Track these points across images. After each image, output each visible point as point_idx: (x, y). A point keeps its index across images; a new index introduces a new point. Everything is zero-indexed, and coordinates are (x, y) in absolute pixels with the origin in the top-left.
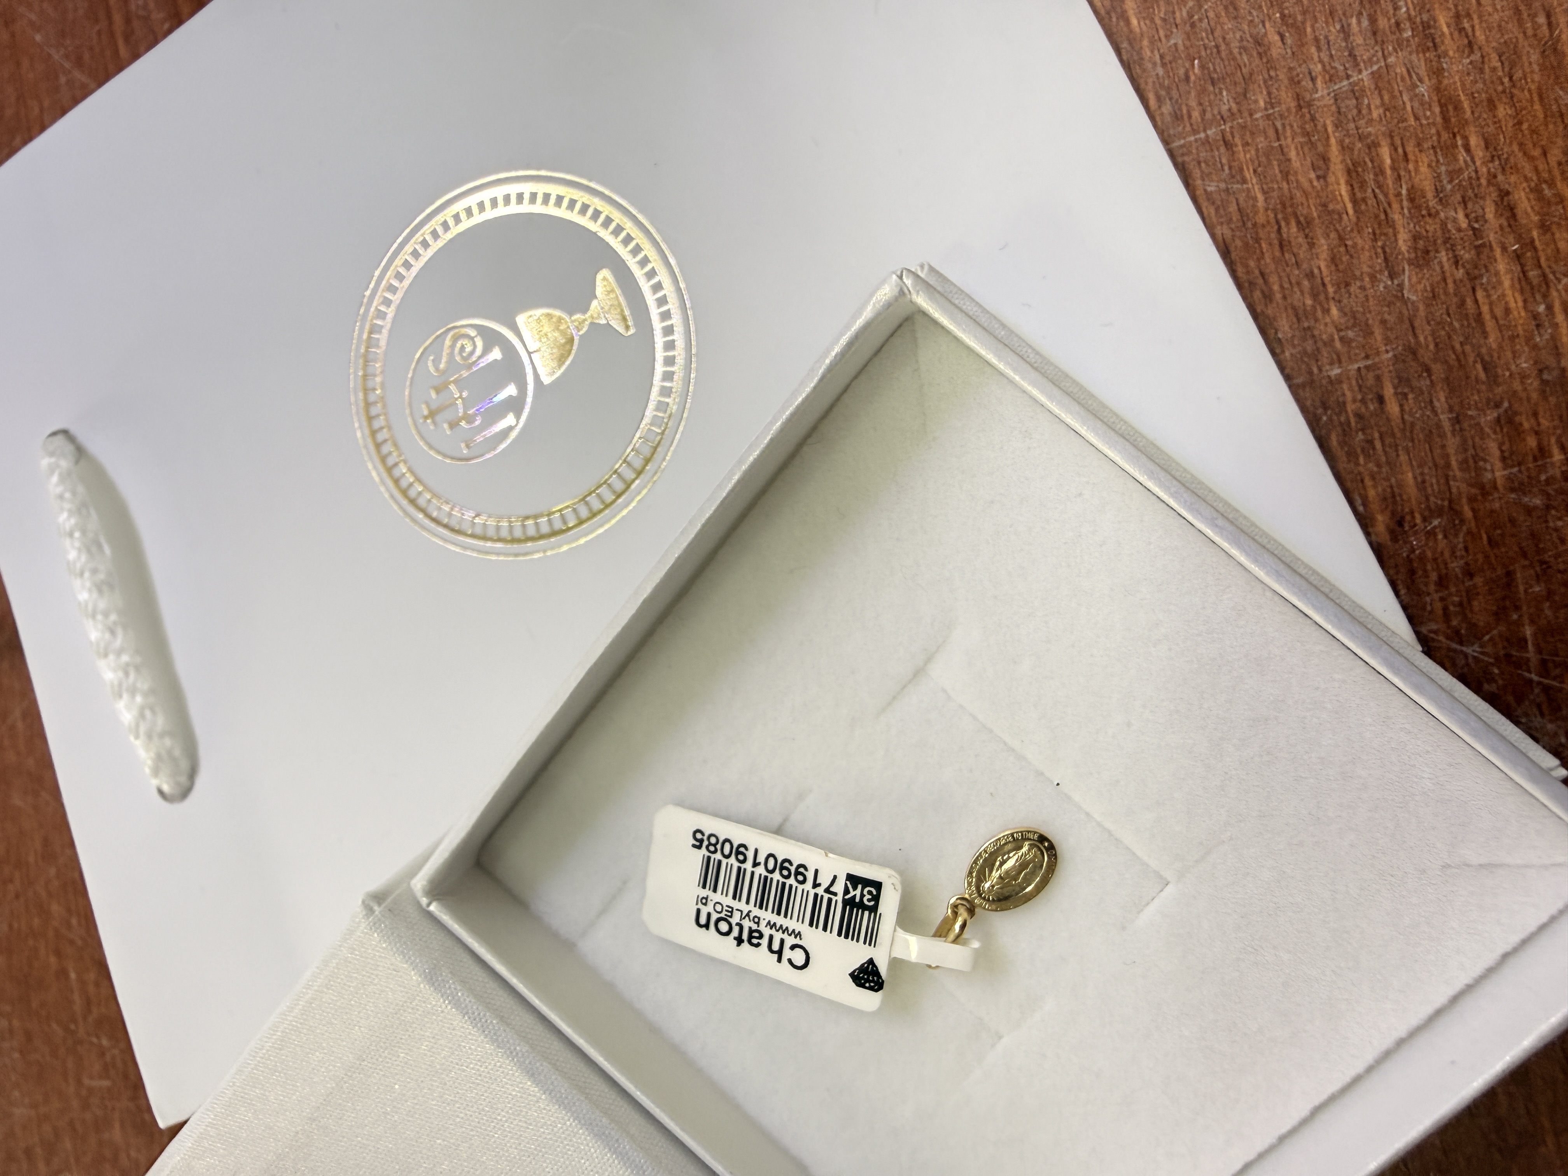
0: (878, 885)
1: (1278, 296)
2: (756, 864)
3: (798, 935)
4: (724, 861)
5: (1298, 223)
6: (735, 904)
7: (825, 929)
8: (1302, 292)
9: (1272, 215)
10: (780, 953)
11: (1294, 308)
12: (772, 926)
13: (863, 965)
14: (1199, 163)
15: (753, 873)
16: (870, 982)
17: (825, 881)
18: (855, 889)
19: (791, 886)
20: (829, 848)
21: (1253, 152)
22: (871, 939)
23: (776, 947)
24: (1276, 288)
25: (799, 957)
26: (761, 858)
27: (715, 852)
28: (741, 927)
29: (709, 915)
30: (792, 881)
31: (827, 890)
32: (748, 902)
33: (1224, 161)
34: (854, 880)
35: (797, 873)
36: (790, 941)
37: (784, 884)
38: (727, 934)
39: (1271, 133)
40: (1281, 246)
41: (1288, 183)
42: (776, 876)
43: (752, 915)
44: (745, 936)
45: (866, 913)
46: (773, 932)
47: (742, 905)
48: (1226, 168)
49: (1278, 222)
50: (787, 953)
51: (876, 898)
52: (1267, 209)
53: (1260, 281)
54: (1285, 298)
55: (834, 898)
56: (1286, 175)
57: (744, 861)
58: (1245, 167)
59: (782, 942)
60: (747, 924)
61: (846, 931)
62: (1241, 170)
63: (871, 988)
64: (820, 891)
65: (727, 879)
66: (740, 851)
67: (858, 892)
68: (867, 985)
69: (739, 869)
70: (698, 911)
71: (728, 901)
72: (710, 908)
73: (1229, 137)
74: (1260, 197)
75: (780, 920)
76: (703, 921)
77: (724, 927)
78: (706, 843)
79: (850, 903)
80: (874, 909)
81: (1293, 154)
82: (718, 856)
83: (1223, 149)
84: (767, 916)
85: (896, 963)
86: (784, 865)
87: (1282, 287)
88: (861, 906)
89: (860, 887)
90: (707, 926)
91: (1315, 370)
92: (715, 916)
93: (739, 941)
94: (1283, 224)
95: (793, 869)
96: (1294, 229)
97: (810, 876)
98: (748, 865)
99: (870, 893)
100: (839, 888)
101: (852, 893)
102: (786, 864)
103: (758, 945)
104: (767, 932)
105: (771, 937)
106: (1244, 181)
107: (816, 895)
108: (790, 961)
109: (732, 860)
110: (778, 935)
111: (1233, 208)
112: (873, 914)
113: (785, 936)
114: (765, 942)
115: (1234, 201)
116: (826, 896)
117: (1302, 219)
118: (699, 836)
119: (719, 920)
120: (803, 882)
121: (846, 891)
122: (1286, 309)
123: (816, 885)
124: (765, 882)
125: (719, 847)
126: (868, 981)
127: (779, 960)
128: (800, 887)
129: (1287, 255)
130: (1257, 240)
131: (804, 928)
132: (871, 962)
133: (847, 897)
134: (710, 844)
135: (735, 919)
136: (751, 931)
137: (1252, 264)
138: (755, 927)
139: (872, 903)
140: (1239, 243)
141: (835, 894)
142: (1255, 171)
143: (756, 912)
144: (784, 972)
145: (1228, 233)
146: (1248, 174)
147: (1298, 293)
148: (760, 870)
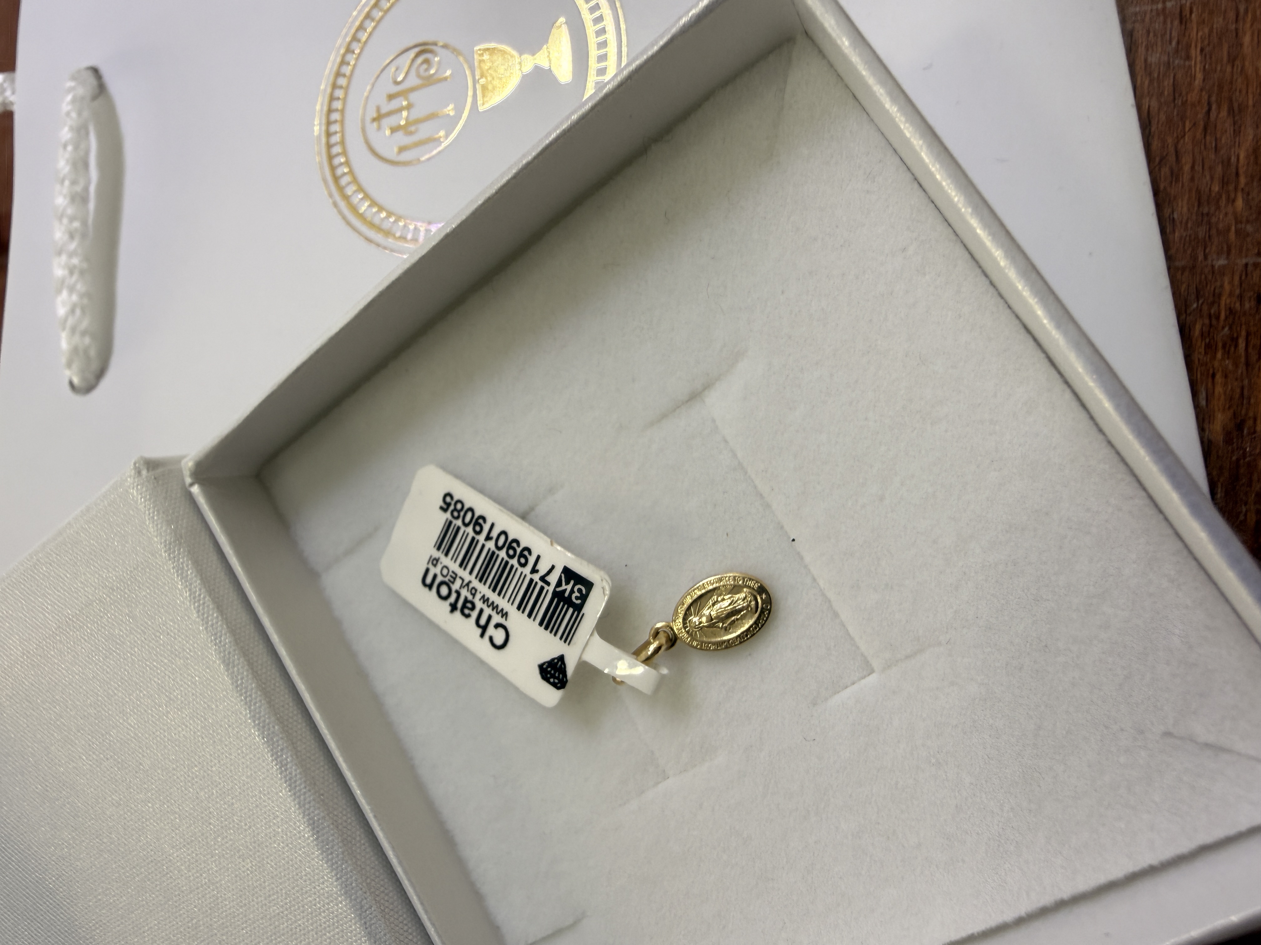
0: (589, 585)
1: (1186, 177)
2: (488, 538)
3: (505, 615)
4: (463, 529)
5: (1231, 110)
6: (460, 572)
7: (530, 615)
8: (1212, 178)
9: (1205, 96)
10: (484, 628)
11: (1198, 192)
12: (485, 600)
13: (553, 660)
14: (1148, 32)
15: (483, 546)
16: (555, 677)
17: (543, 568)
18: (567, 583)
19: (512, 566)
20: (555, 538)
21: (1206, 30)
22: (567, 637)
23: (483, 622)
24: (1187, 168)
25: (499, 636)
26: (494, 534)
27: (458, 518)
28: (458, 593)
29: (435, 576)
30: (514, 562)
31: (543, 579)
32: (471, 573)
33: (1175, 34)
34: (569, 574)
35: (522, 555)
36: (496, 619)
37: (507, 563)
38: (445, 598)
39: (1232, 15)
40: (1205, 129)
41: (1233, 66)
42: (503, 554)
43: (471, 586)
44: (460, 605)
45: (571, 610)
46: (485, 607)
47: (464, 574)
48: (1174, 43)
49: (1209, 104)
50: (491, 630)
51: (584, 598)
52: (1201, 90)
53: (1172, 158)
54: (1192, 179)
55: (546, 587)
56: (1232, 60)
57: (478, 533)
58: (1193, 45)
59: (490, 617)
60: (464, 593)
61: (548, 623)
62: (1188, 46)
63: (554, 685)
64: (536, 577)
65: (460, 546)
66: (478, 522)
67: (569, 587)
68: (552, 680)
69: (473, 539)
70: (427, 571)
71: (454, 567)
72: (437, 570)
73: (1187, 12)
74: (1199, 76)
75: (493, 597)
76: (429, 580)
77: (444, 591)
78: (452, 507)
79: (558, 595)
80: (578, 608)
81: (1247, 39)
82: (459, 523)
83: (1176, 23)
84: (484, 589)
85: (584, 666)
86: (512, 545)
87: (1193, 167)
88: (569, 602)
89: (572, 582)
90: (430, 587)
91: (1201, 257)
92: (439, 579)
93: (454, 607)
94: (1214, 107)
95: (519, 550)
96: (1224, 113)
97: (532, 560)
98: (481, 538)
99: (580, 591)
100: (553, 579)
101: (564, 587)
102: (514, 545)
103: (468, 616)
104: (479, 605)
105: (481, 611)
106: (1188, 57)
107: (531, 580)
108: (491, 639)
109: (470, 529)
110: (487, 611)
111: (1168, 83)
112: (576, 613)
113: (494, 614)
114: (475, 614)
115: (1172, 75)
116: (540, 584)
117: (1236, 105)
118: (448, 499)
119: (442, 583)
120: (523, 565)
121: (559, 584)
122: (1190, 191)
123: (534, 571)
124: (492, 556)
125: (462, 514)
126: (553, 676)
127: (482, 635)
128: (520, 569)
129: (1208, 138)
130: (1183, 118)
131: (512, 610)
132: (561, 658)
133: (558, 589)
134: (455, 509)
135: (456, 586)
136: (466, 601)
137: (1170, 140)
138: (470, 597)
139: (579, 602)
140: (1163, 117)
141: (548, 584)
142: (1202, 50)
143: (476, 583)
144: (482, 648)
145: (1154, 104)
146: (1195, 52)
147: (1208, 177)
148: (491, 545)
